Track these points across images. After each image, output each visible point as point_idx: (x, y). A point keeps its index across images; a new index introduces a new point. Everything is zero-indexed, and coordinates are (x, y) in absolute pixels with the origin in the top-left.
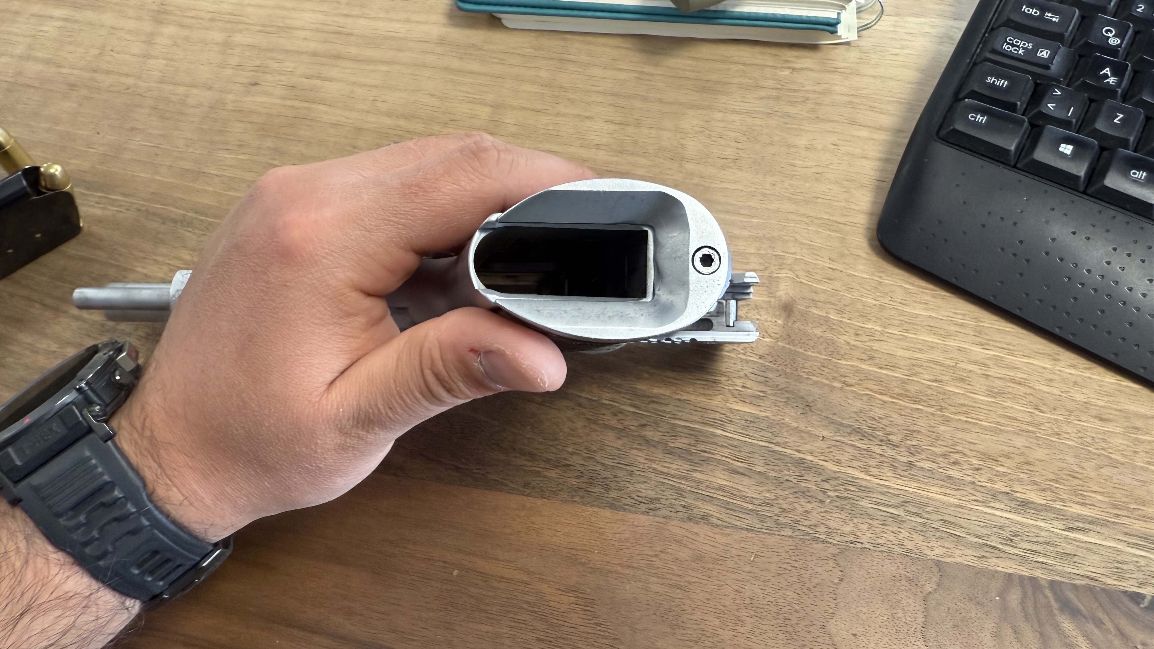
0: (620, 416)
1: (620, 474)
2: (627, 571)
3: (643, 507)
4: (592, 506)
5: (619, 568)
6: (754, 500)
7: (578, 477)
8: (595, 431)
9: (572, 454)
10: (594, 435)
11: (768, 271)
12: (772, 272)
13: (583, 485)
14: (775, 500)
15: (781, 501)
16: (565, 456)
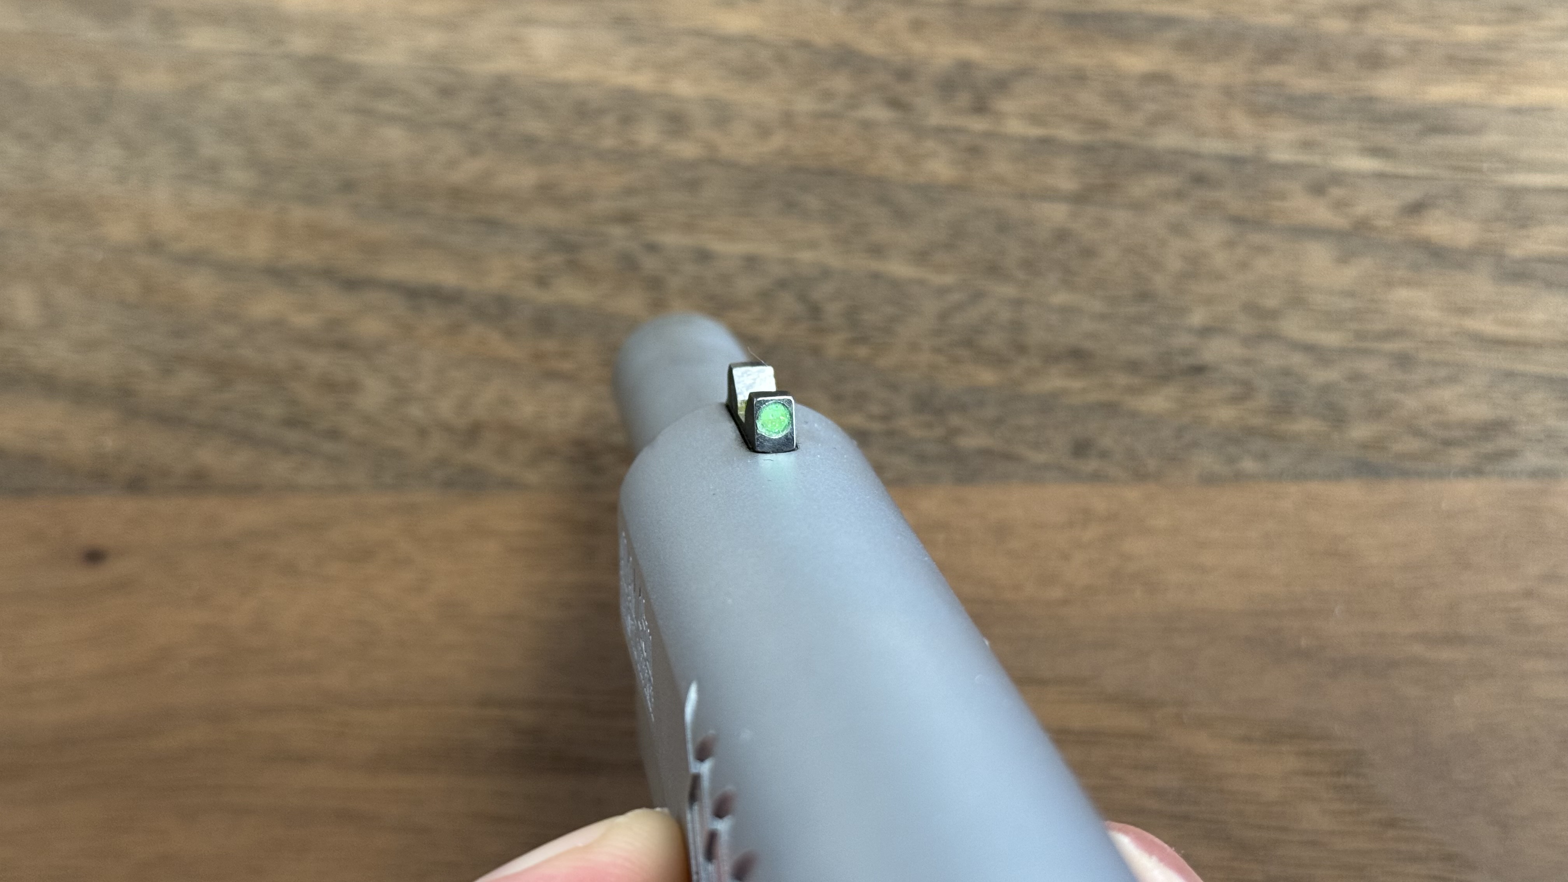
0: (1336, 192)
1: (1370, 366)
2: (1446, 654)
3: (1460, 457)
4: (1300, 476)
5: (1418, 649)
7: (1235, 399)
8: (1263, 250)
9: (1206, 332)
10: (1262, 265)
13: (1258, 421)
16: (1183, 340)
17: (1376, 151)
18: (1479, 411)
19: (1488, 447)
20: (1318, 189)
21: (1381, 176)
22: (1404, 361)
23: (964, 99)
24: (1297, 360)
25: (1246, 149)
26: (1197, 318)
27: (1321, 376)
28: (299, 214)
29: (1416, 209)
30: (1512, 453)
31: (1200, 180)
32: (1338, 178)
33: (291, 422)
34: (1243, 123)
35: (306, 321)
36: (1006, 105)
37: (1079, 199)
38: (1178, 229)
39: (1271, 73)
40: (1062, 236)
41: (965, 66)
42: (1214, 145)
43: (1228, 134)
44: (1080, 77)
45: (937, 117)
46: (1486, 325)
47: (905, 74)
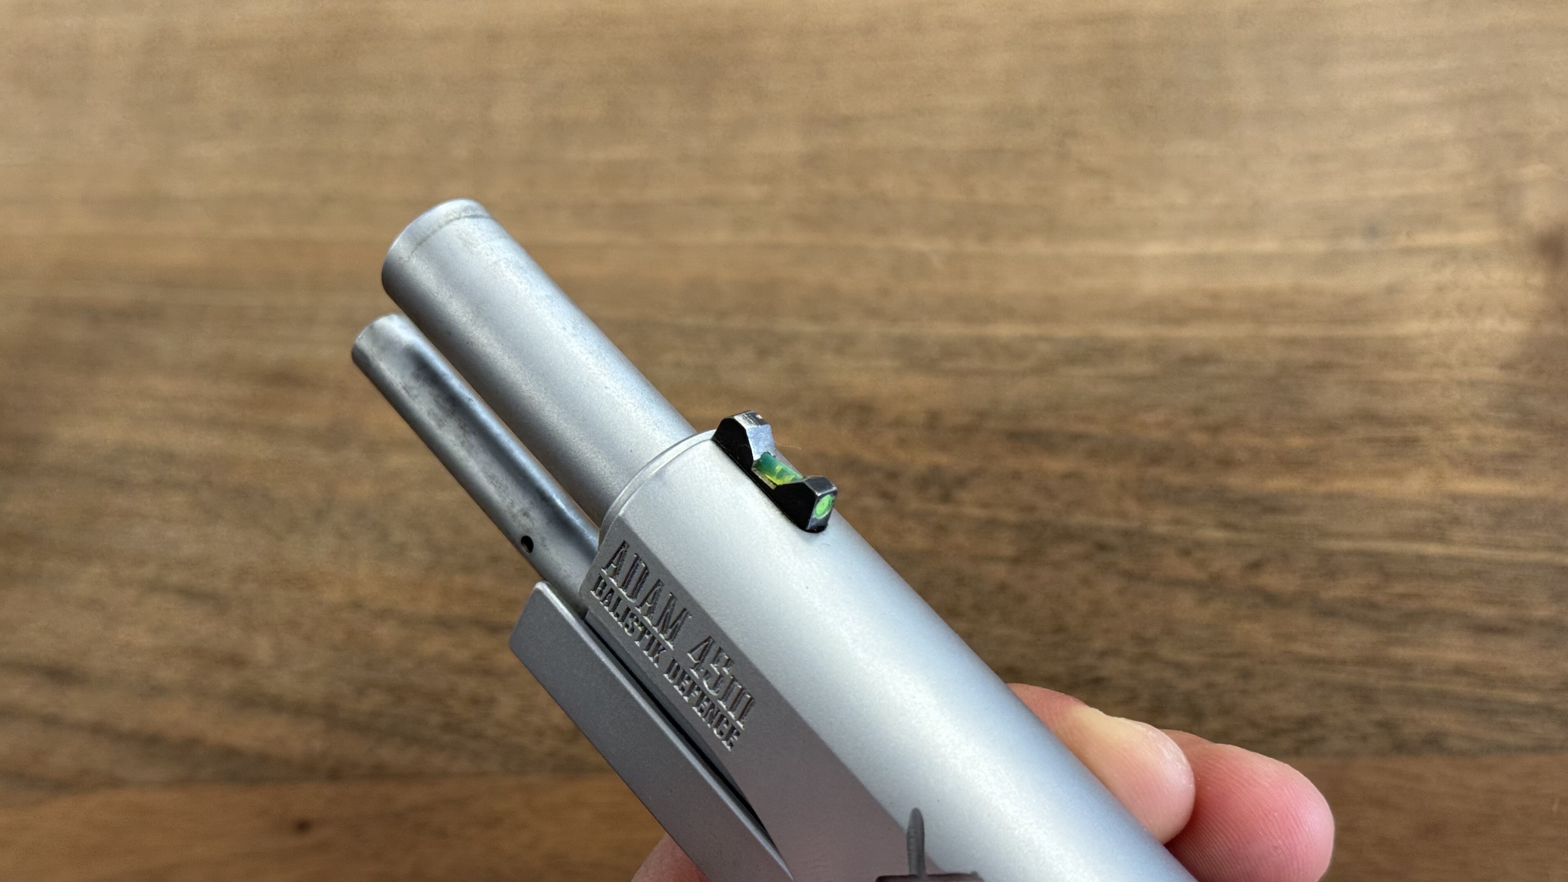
0: (1199, 555)
6: (1542, 683)
8: (1147, 596)
9: (1104, 654)
10: (1146, 606)
17: (1226, 526)
18: (1299, 709)
19: (1305, 735)
20: (1186, 553)
21: (1229, 544)
22: (1246, 674)
23: (934, 491)
24: (1169, 674)
25: (1135, 524)
26: (1099, 644)
27: (1185, 685)
28: (460, 580)
29: (1256, 566)
30: (1322, 739)
31: (1102, 547)
32: (1200, 545)
33: (447, 727)
34: (1132, 506)
35: (461, 656)
36: (964, 495)
37: (1016, 561)
38: (1086, 581)
39: (1155, 471)
40: (1003, 587)
41: (935, 471)
42: (1112, 522)
43: (1122, 515)
44: (1016, 476)
45: (914, 504)
46: (1305, 648)
47: (893, 476)
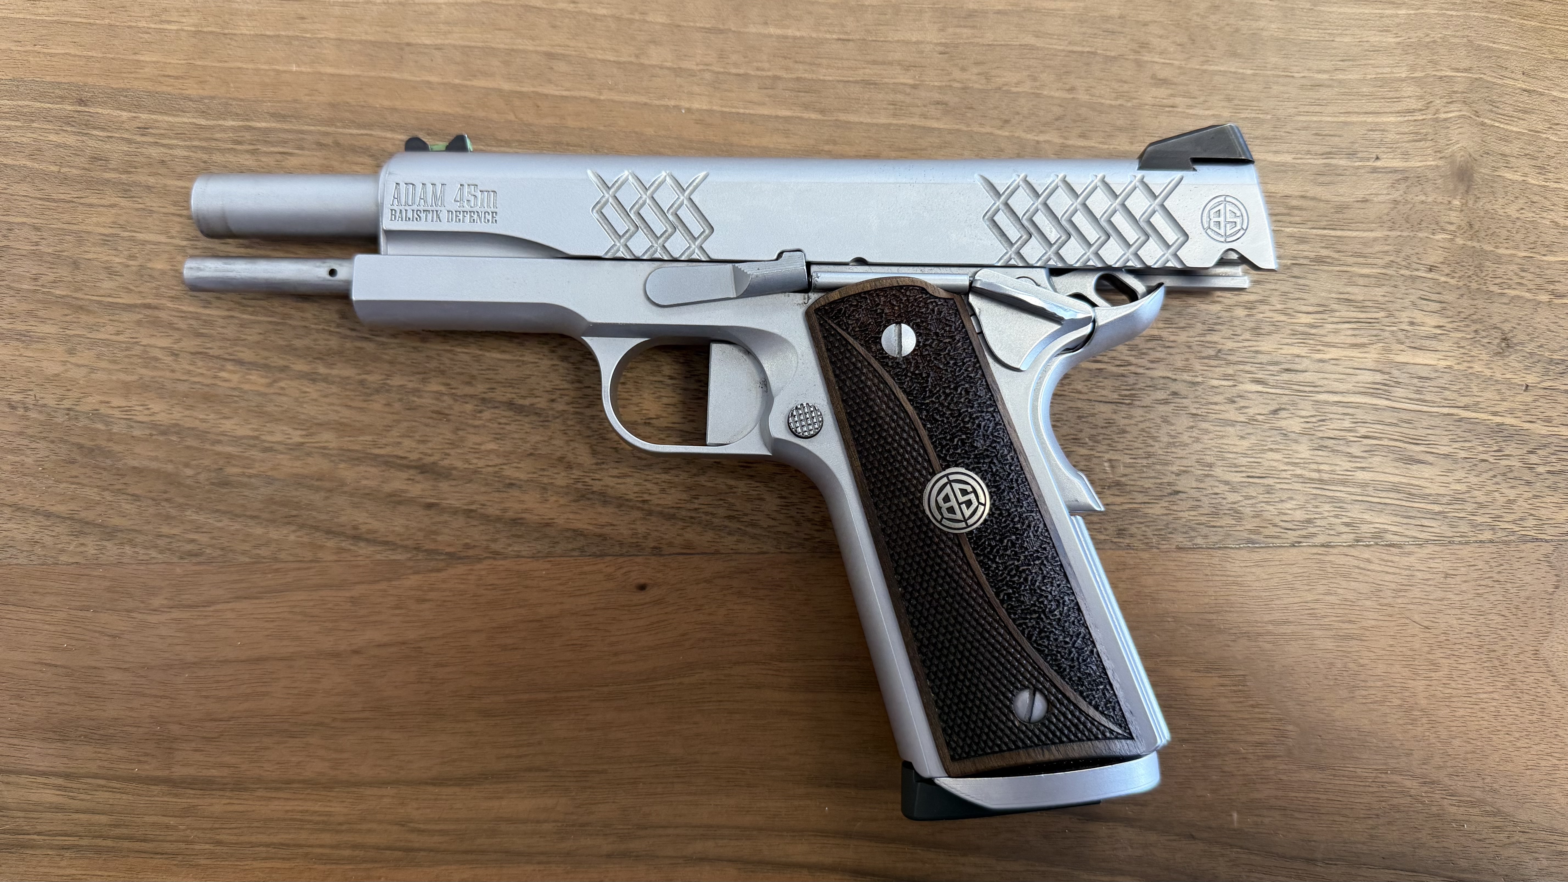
0: (1241, 402)
1: (1254, 492)
2: (1282, 630)
6: (1440, 498)
9: (1179, 474)
10: (1206, 439)
11: (1432, 110)
12: (1437, 111)
14: (1468, 492)
15: (1476, 493)
24: (1222, 488)
26: (1176, 466)
